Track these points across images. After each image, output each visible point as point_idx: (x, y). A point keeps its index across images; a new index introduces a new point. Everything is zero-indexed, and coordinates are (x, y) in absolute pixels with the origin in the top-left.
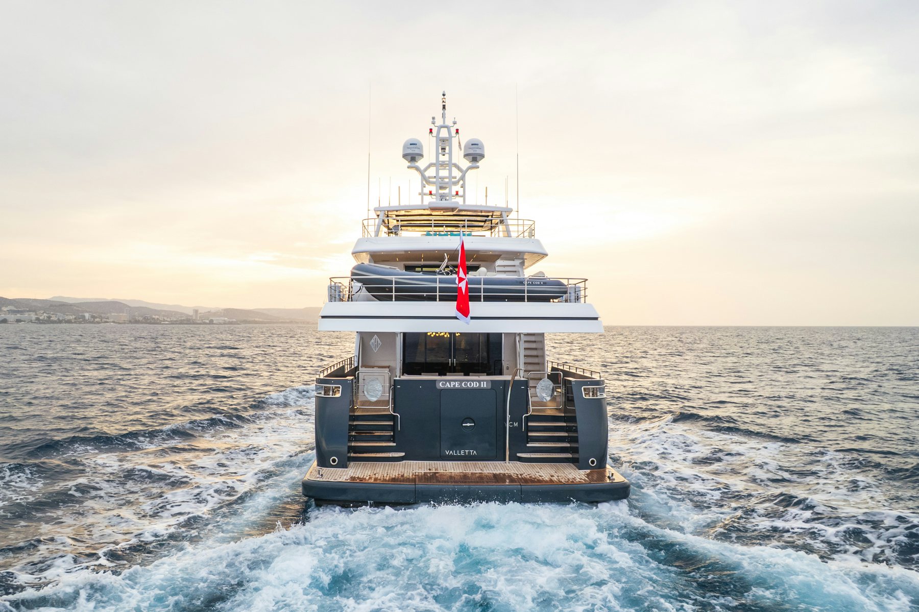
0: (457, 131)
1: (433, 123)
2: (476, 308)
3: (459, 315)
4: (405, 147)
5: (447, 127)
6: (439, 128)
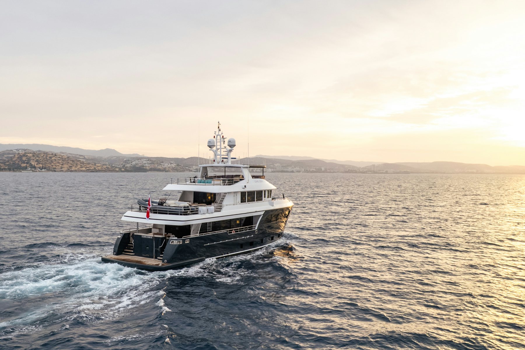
3: (146, 218)
4: (208, 143)
5: (220, 135)
6: (217, 135)
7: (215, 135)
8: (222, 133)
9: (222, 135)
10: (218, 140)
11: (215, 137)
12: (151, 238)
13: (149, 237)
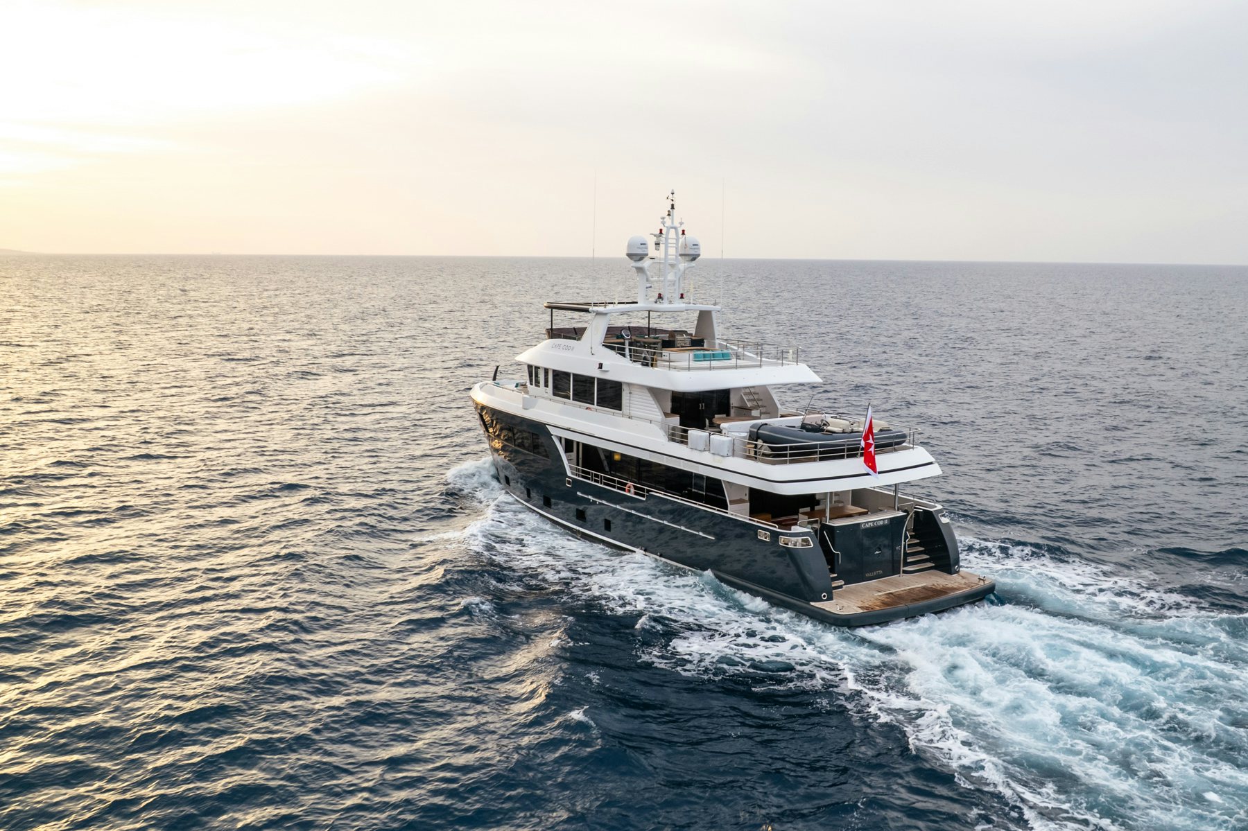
0: (683, 233)
1: (664, 224)
2: (883, 461)
3: (871, 471)
4: (630, 246)
5: (675, 228)
6: (669, 228)
7: (662, 227)
8: (681, 223)
9: (682, 228)
10: (670, 241)
11: (664, 232)
12: (886, 522)
13: (881, 523)
